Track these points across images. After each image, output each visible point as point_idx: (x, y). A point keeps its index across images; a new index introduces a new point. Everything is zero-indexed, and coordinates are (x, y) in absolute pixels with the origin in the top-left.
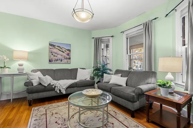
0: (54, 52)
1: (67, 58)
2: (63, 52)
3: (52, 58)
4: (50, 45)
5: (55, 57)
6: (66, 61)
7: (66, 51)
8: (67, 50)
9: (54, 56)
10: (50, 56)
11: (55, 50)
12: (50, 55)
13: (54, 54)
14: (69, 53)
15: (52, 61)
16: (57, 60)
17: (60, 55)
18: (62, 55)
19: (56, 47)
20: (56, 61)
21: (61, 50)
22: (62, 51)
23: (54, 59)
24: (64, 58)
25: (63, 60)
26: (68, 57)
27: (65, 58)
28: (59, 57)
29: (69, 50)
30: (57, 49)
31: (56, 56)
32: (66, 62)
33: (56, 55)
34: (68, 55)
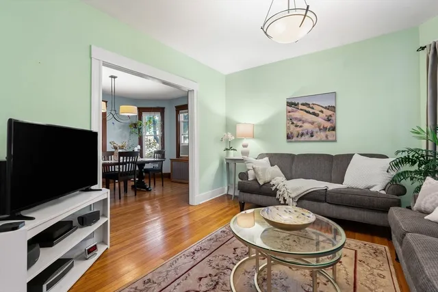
0: (296, 119)
1: (325, 129)
2: (317, 115)
3: (291, 130)
4: (290, 104)
5: (298, 129)
6: (323, 135)
7: (322, 112)
8: (326, 108)
9: (296, 126)
10: (288, 128)
11: (298, 114)
12: (288, 125)
13: (295, 122)
14: (331, 116)
15: (293, 137)
16: (302, 134)
17: (310, 123)
18: (312, 123)
19: (301, 107)
20: (300, 137)
21: (311, 111)
22: (314, 114)
23: (295, 134)
24: (317, 129)
25: (315, 134)
26: (328, 125)
27: (320, 129)
28: (307, 126)
29: (333, 109)
30: (301, 110)
31: (301, 127)
32: (324, 139)
33: (300, 123)
34: (329, 120)
